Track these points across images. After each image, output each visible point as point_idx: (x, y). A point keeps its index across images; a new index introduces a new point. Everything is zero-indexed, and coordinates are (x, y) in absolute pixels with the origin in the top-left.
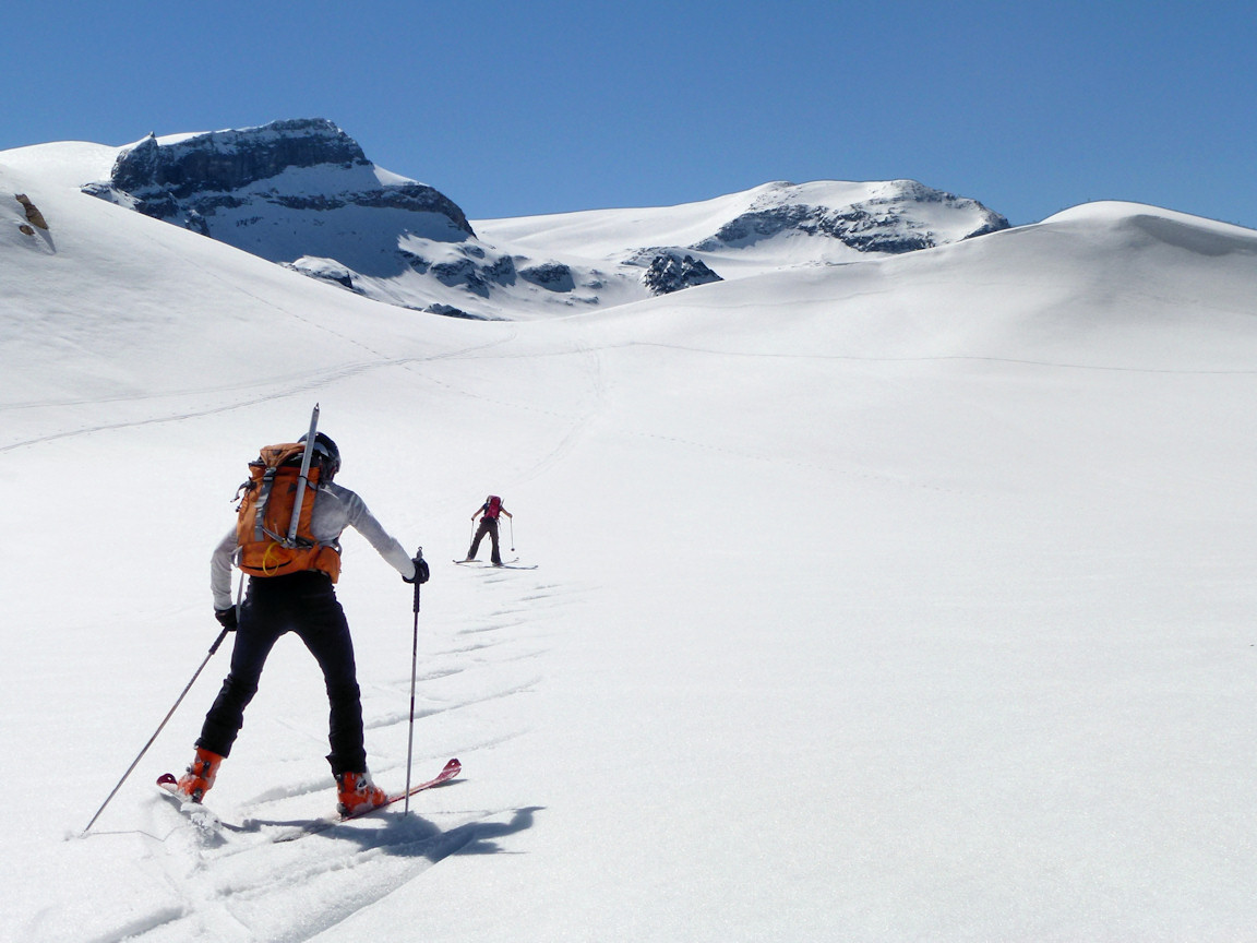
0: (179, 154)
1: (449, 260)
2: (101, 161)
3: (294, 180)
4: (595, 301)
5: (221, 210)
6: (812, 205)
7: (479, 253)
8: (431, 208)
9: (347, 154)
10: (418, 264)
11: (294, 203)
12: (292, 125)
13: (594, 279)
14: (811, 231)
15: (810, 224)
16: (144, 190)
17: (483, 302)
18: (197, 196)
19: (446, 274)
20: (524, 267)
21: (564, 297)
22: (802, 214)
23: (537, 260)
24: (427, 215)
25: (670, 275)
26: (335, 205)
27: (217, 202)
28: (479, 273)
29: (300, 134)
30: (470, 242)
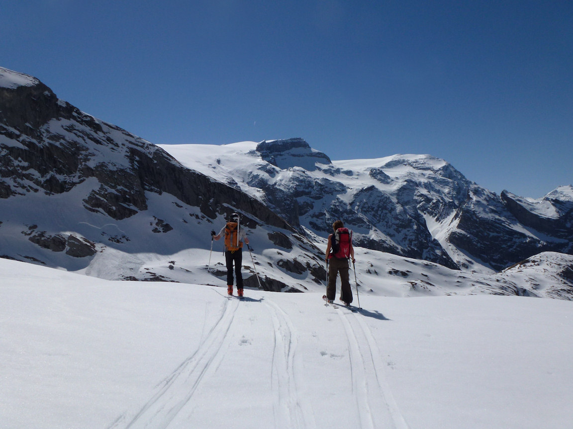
0: (270, 145)
1: (326, 168)
2: (253, 145)
3: (294, 150)
4: (357, 178)
5: (279, 156)
6: (406, 159)
7: (333, 167)
8: (322, 157)
9: (306, 145)
10: (319, 169)
11: (294, 155)
12: (294, 139)
13: (357, 174)
14: (406, 165)
15: (405, 163)
16: (262, 151)
17: (333, 177)
18: (274, 153)
19: (325, 171)
20: (342, 170)
21: (351, 177)
22: (404, 161)
23: (345, 169)
24: (322, 159)
25: (374, 173)
26: (302, 156)
27: (278, 155)
28: (332, 171)
29: (296, 141)
30: (331, 165)
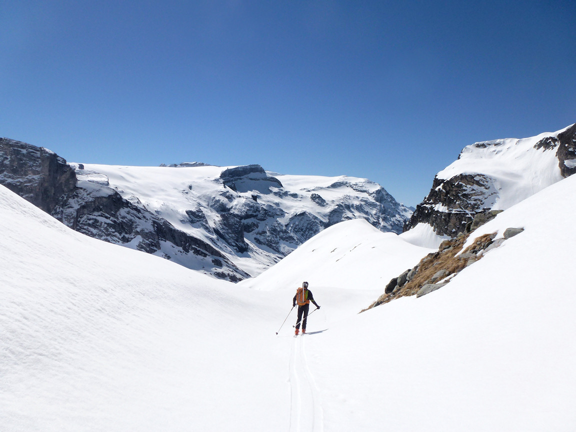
0: (233, 170)
1: (276, 191)
3: (252, 175)
4: (300, 200)
5: (239, 180)
6: (349, 182)
7: (282, 190)
8: (275, 181)
9: (262, 171)
10: (271, 191)
11: (251, 179)
12: (253, 165)
13: (301, 196)
14: (348, 186)
15: (347, 185)
16: (225, 178)
17: (281, 199)
18: (235, 178)
19: (276, 194)
20: (289, 193)
21: (295, 199)
22: (346, 183)
23: (292, 193)
24: (274, 183)
25: (314, 197)
26: (258, 180)
27: (238, 179)
28: (281, 194)
29: (254, 167)
30: (281, 188)
